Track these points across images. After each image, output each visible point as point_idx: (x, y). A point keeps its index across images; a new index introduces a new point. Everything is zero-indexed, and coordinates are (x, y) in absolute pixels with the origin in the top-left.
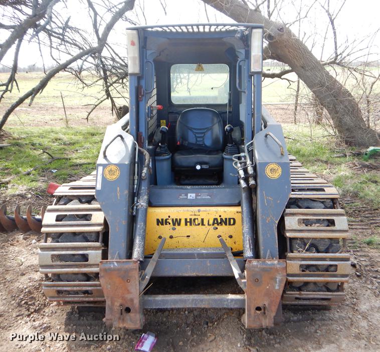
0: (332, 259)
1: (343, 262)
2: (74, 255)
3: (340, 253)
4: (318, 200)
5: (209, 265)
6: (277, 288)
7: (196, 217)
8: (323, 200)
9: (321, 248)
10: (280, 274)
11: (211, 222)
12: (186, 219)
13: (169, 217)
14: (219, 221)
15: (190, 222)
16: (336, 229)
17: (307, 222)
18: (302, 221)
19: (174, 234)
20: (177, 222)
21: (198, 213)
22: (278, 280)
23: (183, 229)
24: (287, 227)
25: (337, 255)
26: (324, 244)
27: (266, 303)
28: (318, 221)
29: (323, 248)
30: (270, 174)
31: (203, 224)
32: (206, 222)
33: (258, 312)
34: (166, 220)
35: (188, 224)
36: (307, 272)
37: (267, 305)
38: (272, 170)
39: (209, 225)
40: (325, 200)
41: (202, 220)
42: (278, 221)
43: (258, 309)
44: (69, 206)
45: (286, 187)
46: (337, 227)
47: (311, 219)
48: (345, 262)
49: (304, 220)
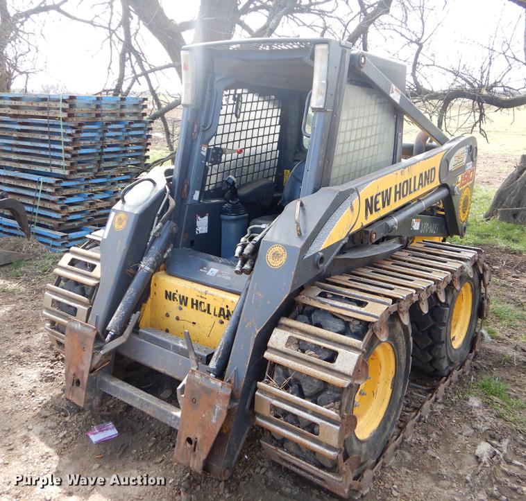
0: (315, 413)
1: (328, 424)
2: (70, 306)
3: (328, 408)
4: (341, 317)
5: (180, 364)
6: (214, 421)
7: (203, 300)
8: (348, 320)
9: (306, 390)
10: (220, 403)
11: (217, 312)
12: (192, 300)
13: (177, 291)
14: (226, 314)
15: (196, 305)
16: (333, 368)
17: (302, 346)
18: (297, 342)
19: (180, 314)
20: (184, 300)
21: (204, 296)
22: (216, 410)
23: (189, 313)
24: (270, 344)
25: (323, 409)
26: (311, 386)
27: (199, 437)
28: (317, 348)
29: (307, 391)
30: (271, 261)
31: (209, 312)
32: (212, 311)
33: (188, 445)
34: (174, 294)
35: (195, 306)
36: (281, 420)
37: (198, 440)
38: (276, 255)
39: (215, 315)
40: (351, 320)
41: (209, 305)
42: (259, 330)
43: (189, 440)
44: (88, 252)
45: (285, 284)
46: (338, 365)
47: (309, 342)
48: (332, 425)
49: (299, 340)
